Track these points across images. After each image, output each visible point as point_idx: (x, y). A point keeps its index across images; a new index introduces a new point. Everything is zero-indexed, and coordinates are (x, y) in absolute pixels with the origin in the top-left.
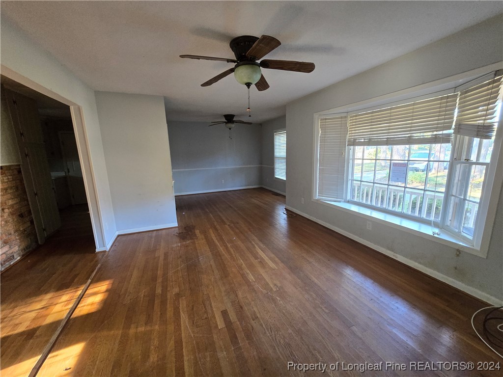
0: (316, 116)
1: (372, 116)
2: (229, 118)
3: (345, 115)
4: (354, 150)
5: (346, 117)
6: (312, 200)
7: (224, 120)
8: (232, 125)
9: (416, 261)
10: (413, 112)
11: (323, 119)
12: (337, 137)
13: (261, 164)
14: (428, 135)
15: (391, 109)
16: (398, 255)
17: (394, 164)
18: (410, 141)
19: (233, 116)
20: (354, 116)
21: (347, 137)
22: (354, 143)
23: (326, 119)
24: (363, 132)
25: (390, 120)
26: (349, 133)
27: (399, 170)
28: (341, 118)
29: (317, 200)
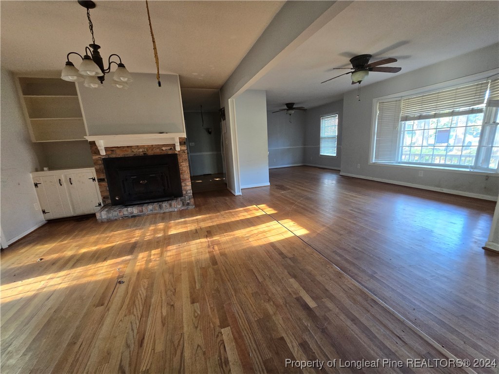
0: (375, 100)
1: (422, 99)
2: (290, 106)
3: (400, 99)
4: (405, 124)
5: (400, 100)
6: (369, 164)
7: (285, 107)
8: (292, 112)
9: (457, 190)
10: (456, 95)
11: (381, 103)
12: (392, 115)
13: (305, 145)
14: (467, 108)
15: (438, 93)
16: (443, 189)
17: (439, 131)
18: (453, 114)
19: (293, 104)
20: (406, 100)
21: (401, 115)
22: (406, 119)
23: (383, 103)
24: (414, 111)
25: (437, 100)
26: (402, 112)
27: (443, 135)
28: (396, 101)
29: (374, 163)
